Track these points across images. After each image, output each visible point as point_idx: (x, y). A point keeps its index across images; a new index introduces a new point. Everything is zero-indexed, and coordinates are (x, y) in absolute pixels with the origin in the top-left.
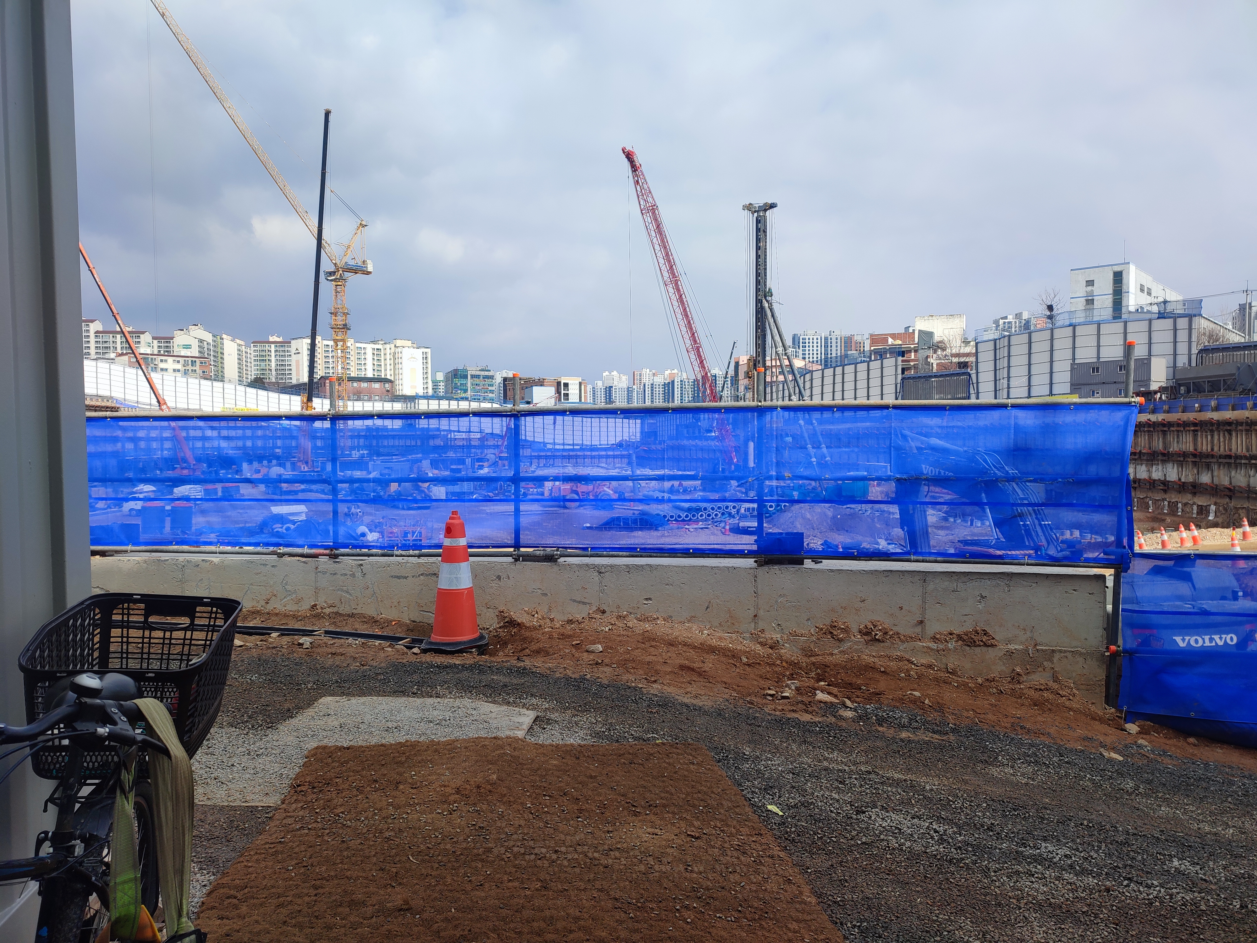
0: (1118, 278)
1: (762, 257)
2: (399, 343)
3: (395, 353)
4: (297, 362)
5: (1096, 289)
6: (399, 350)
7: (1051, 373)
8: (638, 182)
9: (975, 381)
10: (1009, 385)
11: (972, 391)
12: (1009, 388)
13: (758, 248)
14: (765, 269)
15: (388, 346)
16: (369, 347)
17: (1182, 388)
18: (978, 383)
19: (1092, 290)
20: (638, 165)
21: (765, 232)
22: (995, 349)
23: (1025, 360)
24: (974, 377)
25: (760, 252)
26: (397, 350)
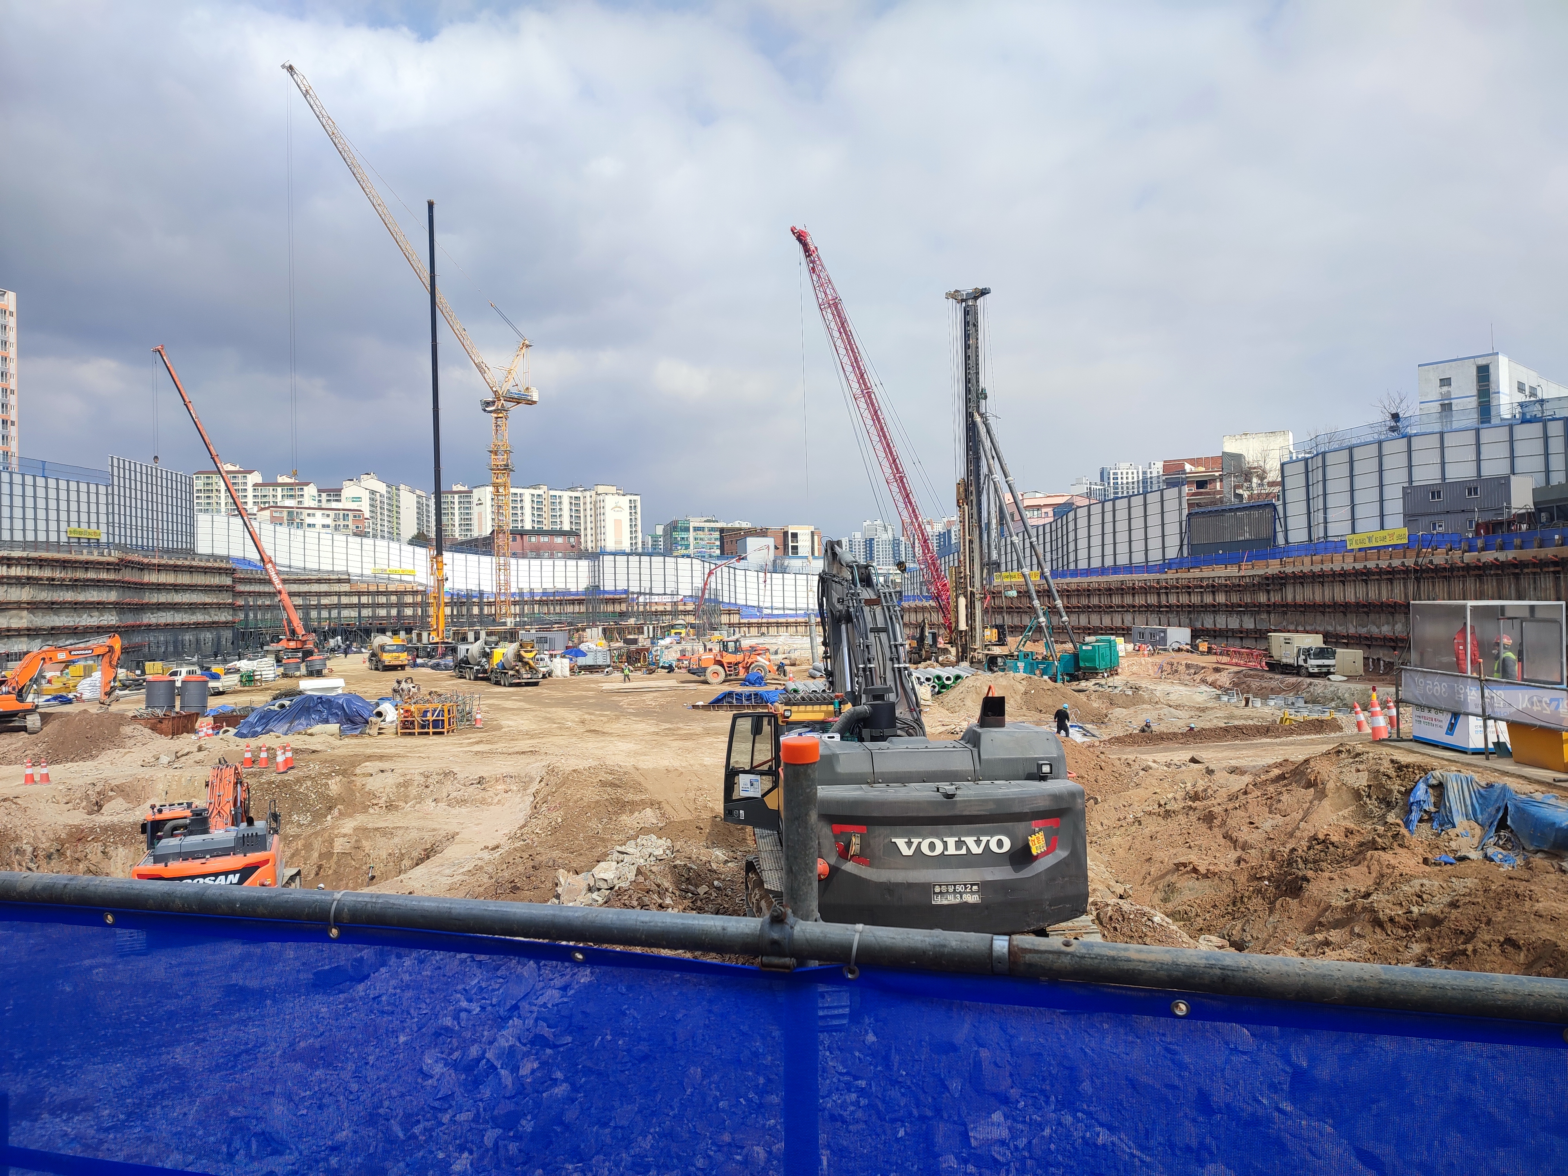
0: (1484, 374)
1: (973, 358)
2: (601, 489)
3: (596, 502)
4: (480, 514)
5: (1455, 390)
6: (601, 497)
7: (1382, 501)
8: (813, 269)
9: (1281, 515)
10: (1325, 518)
11: (1278, 529)
12: (1326, 522)
13: (967, 347)
14: (978, 373)
15: (588, 494)
16: (566, 495)
17: (1543, 514)
18: (1285, 517)
19: (1449, 392)
20: (812, 248)
21: (975, 325)
22: (1307, 472)
23: (1345, 484)
24: (1280, 509)
25: (969, 352)
26: (599, 498)
